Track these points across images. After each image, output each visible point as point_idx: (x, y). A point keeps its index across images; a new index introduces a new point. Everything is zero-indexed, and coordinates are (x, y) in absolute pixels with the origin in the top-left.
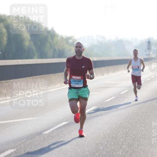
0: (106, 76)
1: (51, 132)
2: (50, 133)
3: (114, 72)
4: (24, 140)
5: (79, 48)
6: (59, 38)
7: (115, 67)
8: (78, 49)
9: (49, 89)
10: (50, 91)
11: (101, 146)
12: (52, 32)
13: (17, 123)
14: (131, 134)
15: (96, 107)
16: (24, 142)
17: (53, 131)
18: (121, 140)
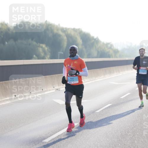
9: (96, 79)
10: (97, 80)
15: (130, 93)
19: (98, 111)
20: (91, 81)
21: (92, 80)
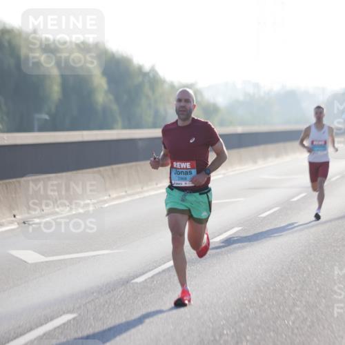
0: (261, 164)
1: (149, 278)
2: (146, 280)
3: (277, 156)
4: (95, 294)
5: (184, 101)
6: (166, 86)
7: (281, 145)
8: (182, 104)
9: (147, 191)
10: (146, 194)
11: (251, 307)
12: (151, 75)
13: (80, 259)
14: (313, 283)
15: (240, 228)
16: (93, 300)
17: (152, 277)
18: (292, 295)
19: (140, 279)
20: (129, 195)
21: (133, 194)
